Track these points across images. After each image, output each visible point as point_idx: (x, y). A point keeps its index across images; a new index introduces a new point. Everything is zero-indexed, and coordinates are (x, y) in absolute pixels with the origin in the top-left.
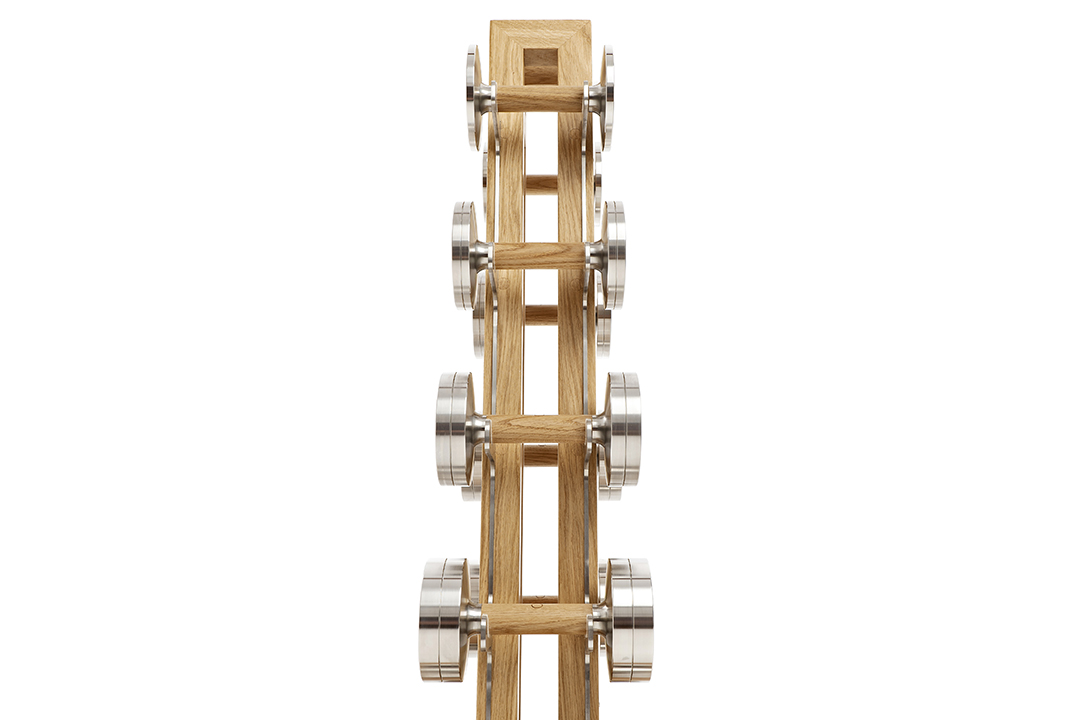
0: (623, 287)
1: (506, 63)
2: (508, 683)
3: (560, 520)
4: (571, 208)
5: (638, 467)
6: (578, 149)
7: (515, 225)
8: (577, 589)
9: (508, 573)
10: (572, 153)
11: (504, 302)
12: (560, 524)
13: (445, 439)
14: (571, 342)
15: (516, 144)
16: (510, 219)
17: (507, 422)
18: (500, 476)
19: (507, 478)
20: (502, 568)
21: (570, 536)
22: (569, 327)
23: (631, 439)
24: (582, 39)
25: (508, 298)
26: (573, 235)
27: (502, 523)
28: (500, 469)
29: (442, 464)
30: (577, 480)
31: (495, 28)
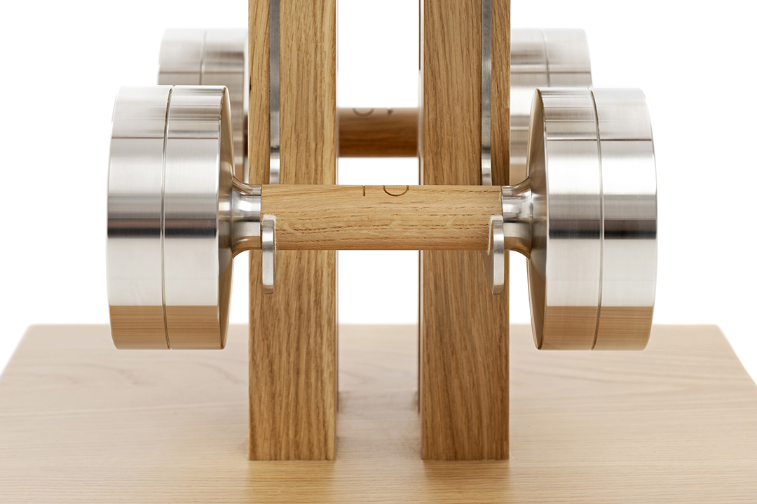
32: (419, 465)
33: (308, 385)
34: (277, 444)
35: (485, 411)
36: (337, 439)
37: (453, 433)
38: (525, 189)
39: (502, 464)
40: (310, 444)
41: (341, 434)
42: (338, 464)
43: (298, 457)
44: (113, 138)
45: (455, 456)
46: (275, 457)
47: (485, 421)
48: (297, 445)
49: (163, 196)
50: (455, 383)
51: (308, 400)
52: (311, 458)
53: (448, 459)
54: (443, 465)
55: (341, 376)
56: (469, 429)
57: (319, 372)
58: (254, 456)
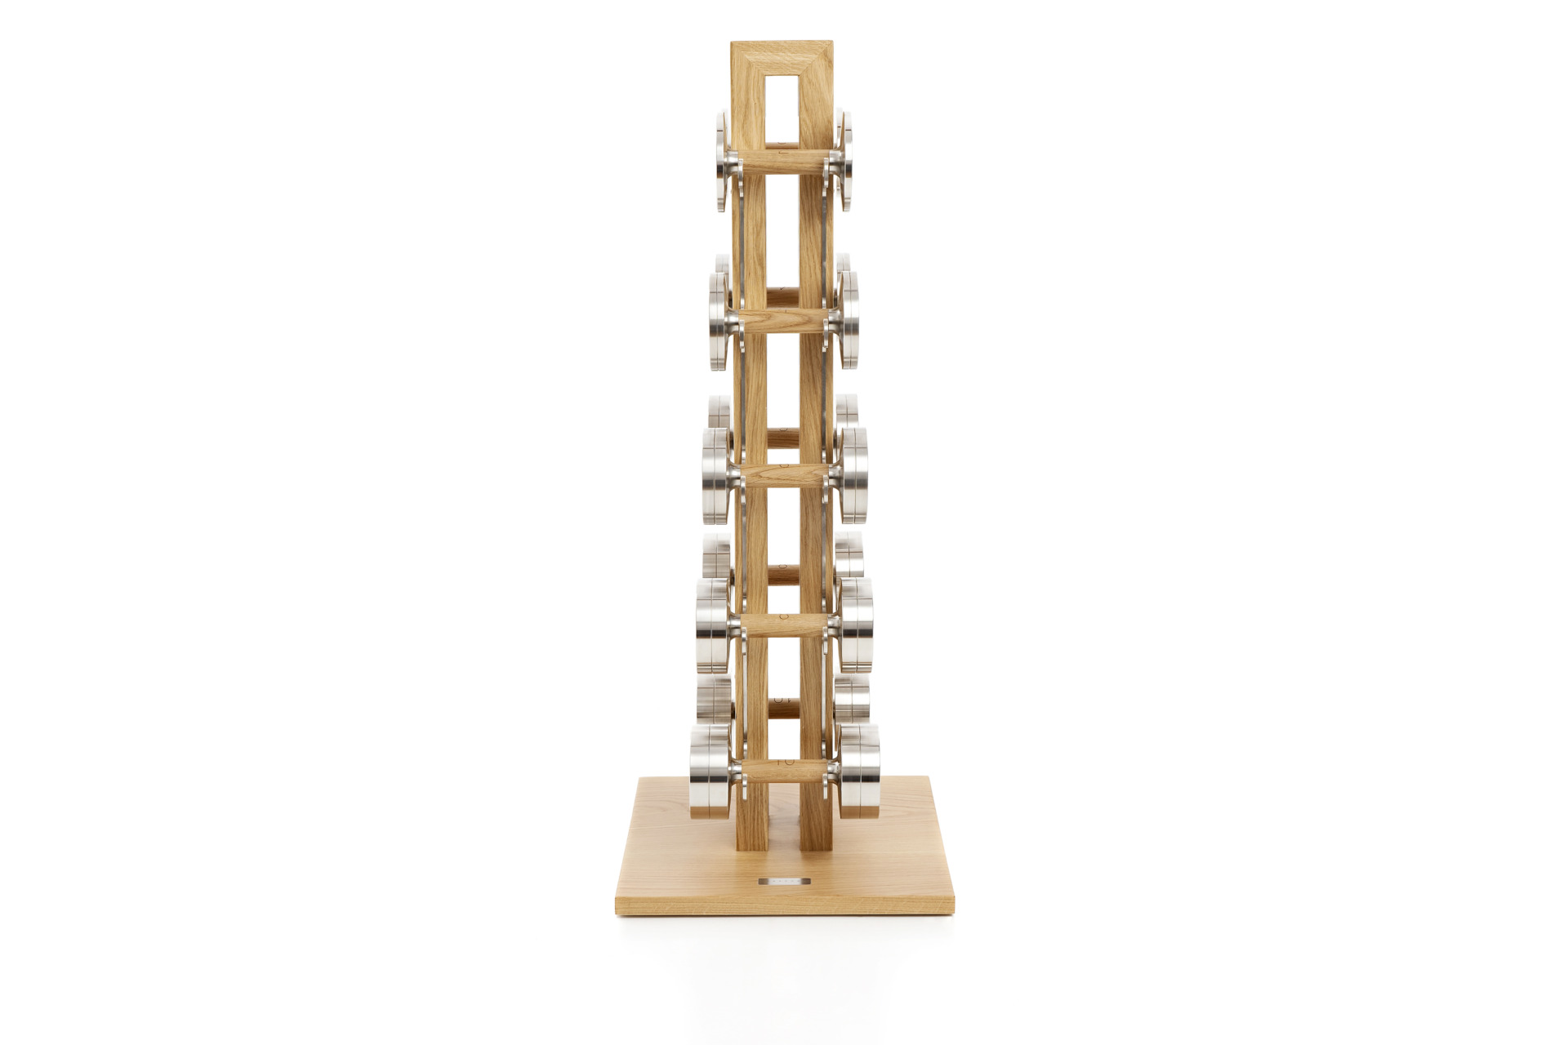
0: (857, 358)
1: (747, 92)
2: (760, 663)
3: (801, 536)
4: (812, 250)
5: (865, 514)
6: (819, 194)
7: (758, 268)
8: (815, 592)
9: (759, 580)
10: (813, 193)
11: (750, 345)
12: (801, 540)
13: (710, 493)
14: (811, 380)
15: (760, 181)
16: (754, 262)
17: (758, 475)
18: (750, 500)
19: (757, 502)
20: (754, 575)
21: (810, 549)
22: (810, 367)
23: (860, 492)
24: (824, 62)
25: (754, 340)
26: (813, 277)
27: (753, 539)
28: (750, 495)
29: (707, 512)
30: (816, 503)
31: (736, 50)
32: (798, 854)
33: (758, 824)
34: (746, 845)
35: (823, 833)
36: (769, 840)
37: (811, 841)
38: (835, 761)
39: (830, 853)
40: (759, 845)
41: (770, 838)
42: (769, 853)
43: (754, 850)
44: (692, 746)
45: (812, 849)
46: (746, 850)
47: (824, 837)
48: (754, 846)
49: (709, 768)
50: (813, 823)
51: (758, 829)
52: (759, 850)
53: (810, 851)
54: (808, 853)
55: (770, 807)
56: (818, 840)
57: (762, 819)
58: (738, 850)
